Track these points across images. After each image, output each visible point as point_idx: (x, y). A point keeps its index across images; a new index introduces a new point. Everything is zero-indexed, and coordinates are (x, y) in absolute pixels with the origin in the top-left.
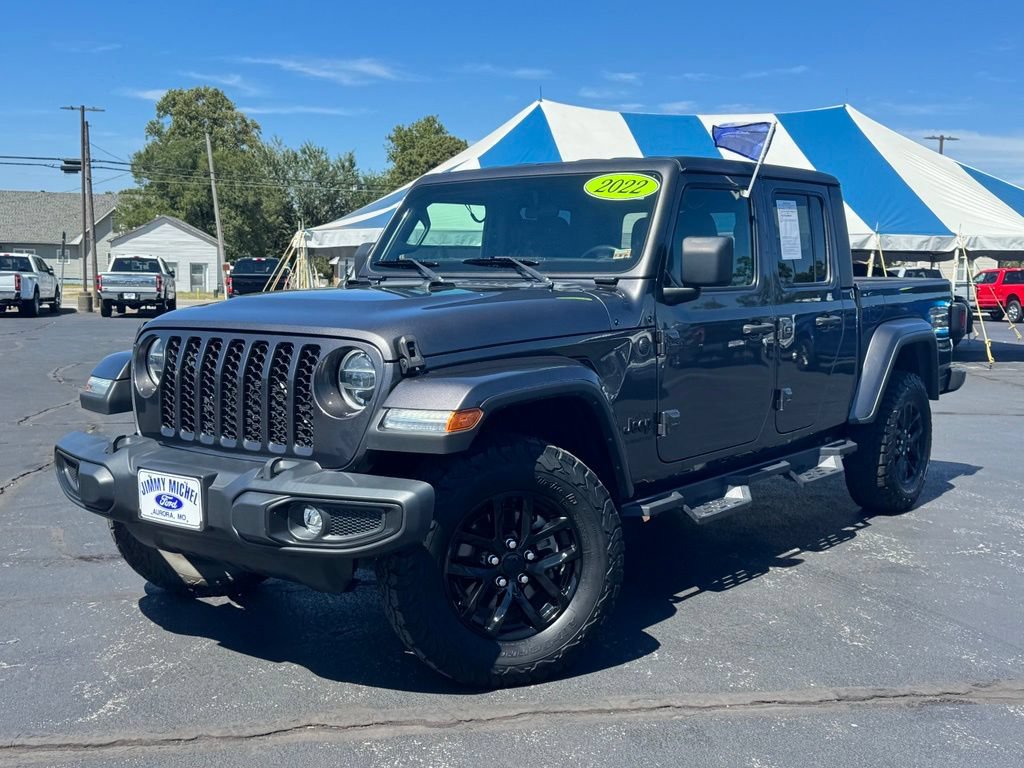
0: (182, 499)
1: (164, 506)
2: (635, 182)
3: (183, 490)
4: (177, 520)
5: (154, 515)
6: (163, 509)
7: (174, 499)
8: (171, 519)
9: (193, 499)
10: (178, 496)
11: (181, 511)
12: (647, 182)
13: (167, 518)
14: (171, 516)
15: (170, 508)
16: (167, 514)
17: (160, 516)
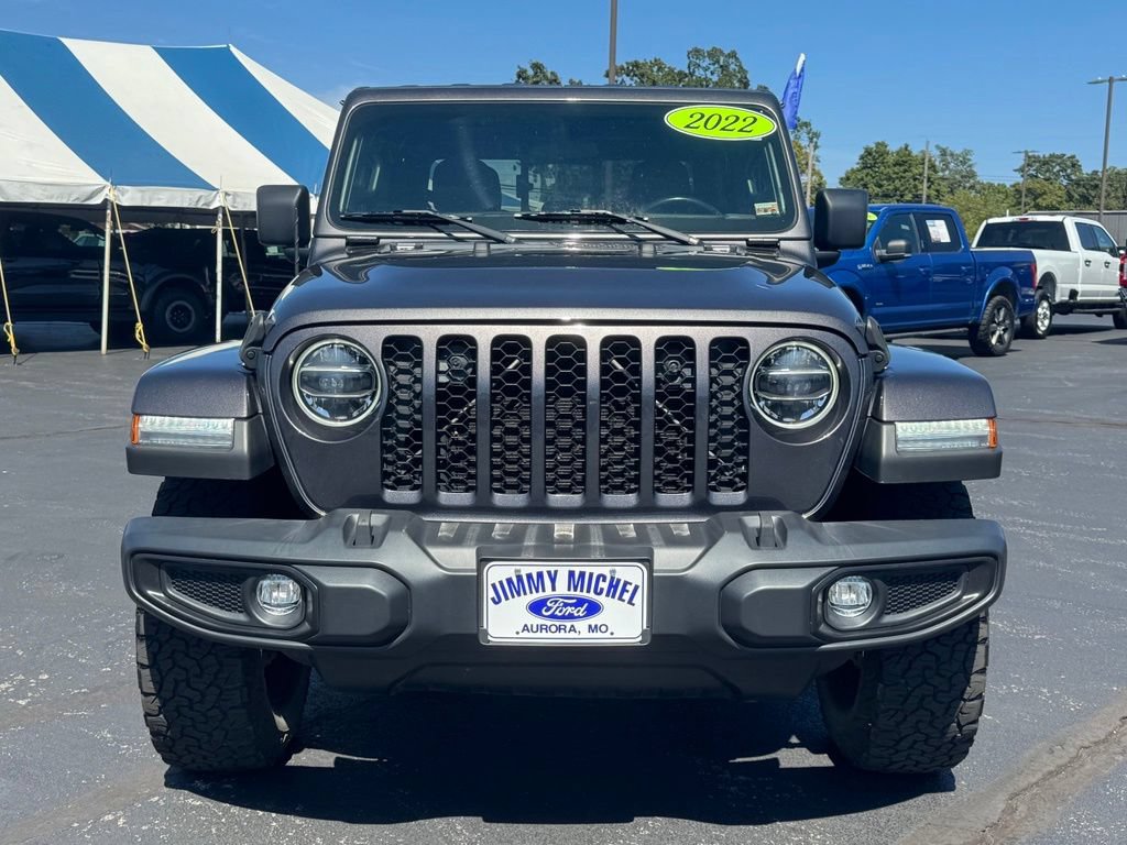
0: (602, 599)
1: (553, 616)
2: (738, 118)
3: (604, 585)
4: (585, 633)
5: (526, 634)
6: (548, 622)
7: (580, 602)
8: (572, 635)
9: (626, 596)
10: (592, 596)
11: (594, 620)
12: (755, 120)
13: (562, 634)
14: (573, 629)
15: (571, 617)
16: (559, 629)
17: (544, 634)
